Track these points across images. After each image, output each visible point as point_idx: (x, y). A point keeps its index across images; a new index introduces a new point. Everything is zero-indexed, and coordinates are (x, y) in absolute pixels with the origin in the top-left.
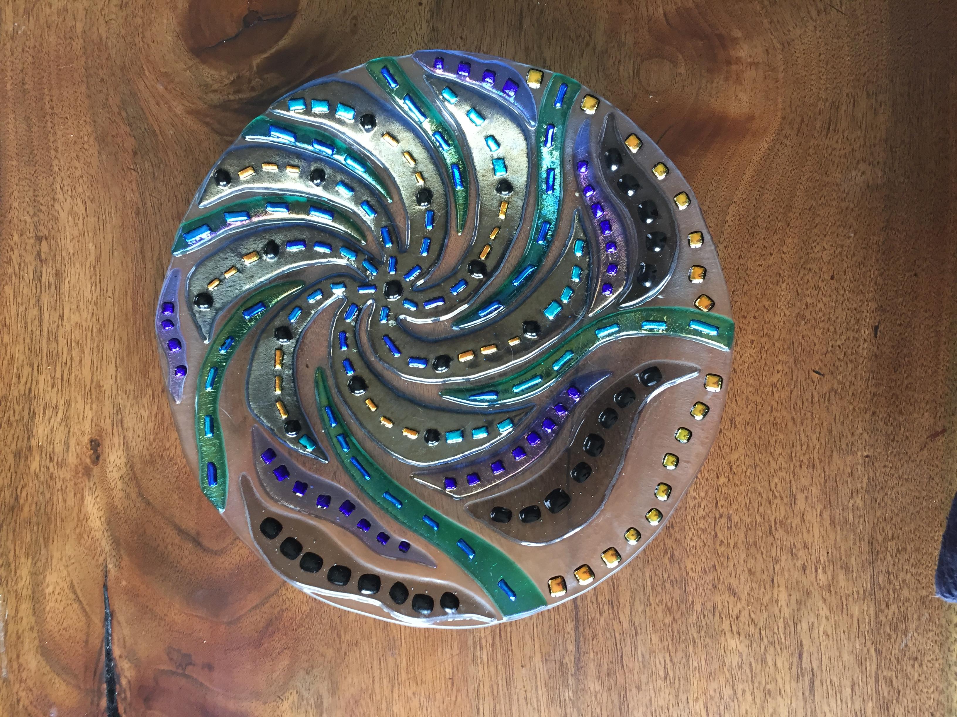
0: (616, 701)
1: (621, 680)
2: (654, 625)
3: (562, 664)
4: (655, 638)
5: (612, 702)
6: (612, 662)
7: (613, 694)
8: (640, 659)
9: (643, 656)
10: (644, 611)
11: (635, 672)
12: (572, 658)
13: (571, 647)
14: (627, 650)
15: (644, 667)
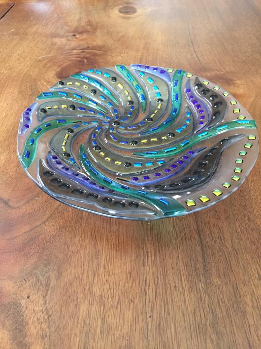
0: (232, 291)
1: (232, 278)
2: (246, 250)
3: (196, 268)
4: (249, 257)
5: (230, 291)
6: (225, 268)
7: (229, 287)
8: (242, 267)
9: (243, 266)
10: (239, 243)
11: (241, 274)
12: (202, 265)
13: (200, 259)
14: (233, 262)
15: (245, 271)
